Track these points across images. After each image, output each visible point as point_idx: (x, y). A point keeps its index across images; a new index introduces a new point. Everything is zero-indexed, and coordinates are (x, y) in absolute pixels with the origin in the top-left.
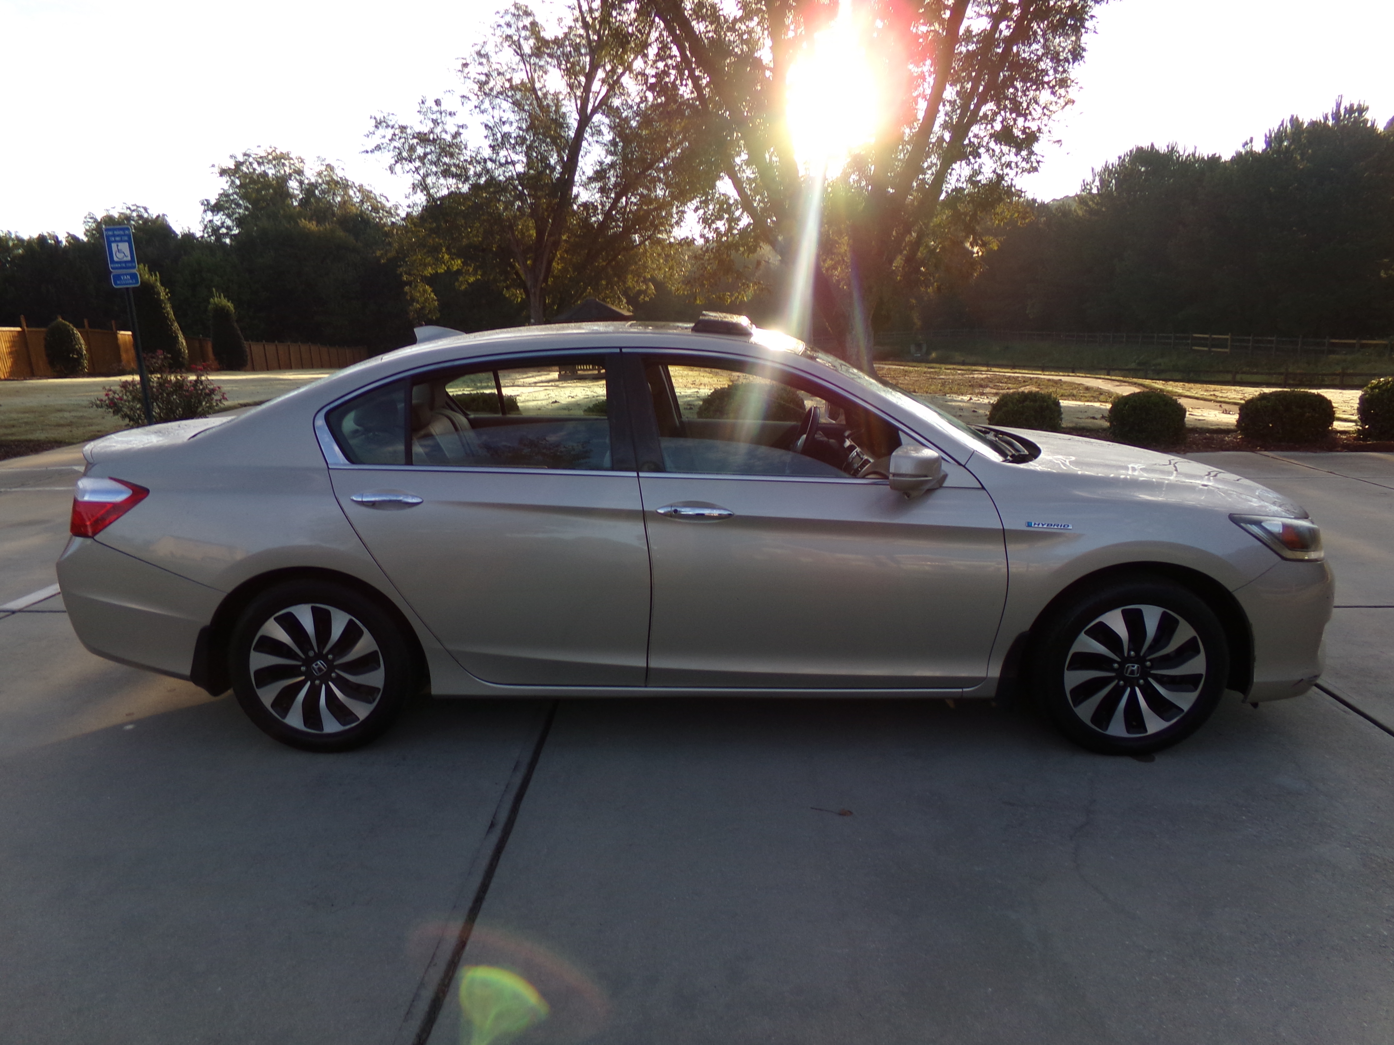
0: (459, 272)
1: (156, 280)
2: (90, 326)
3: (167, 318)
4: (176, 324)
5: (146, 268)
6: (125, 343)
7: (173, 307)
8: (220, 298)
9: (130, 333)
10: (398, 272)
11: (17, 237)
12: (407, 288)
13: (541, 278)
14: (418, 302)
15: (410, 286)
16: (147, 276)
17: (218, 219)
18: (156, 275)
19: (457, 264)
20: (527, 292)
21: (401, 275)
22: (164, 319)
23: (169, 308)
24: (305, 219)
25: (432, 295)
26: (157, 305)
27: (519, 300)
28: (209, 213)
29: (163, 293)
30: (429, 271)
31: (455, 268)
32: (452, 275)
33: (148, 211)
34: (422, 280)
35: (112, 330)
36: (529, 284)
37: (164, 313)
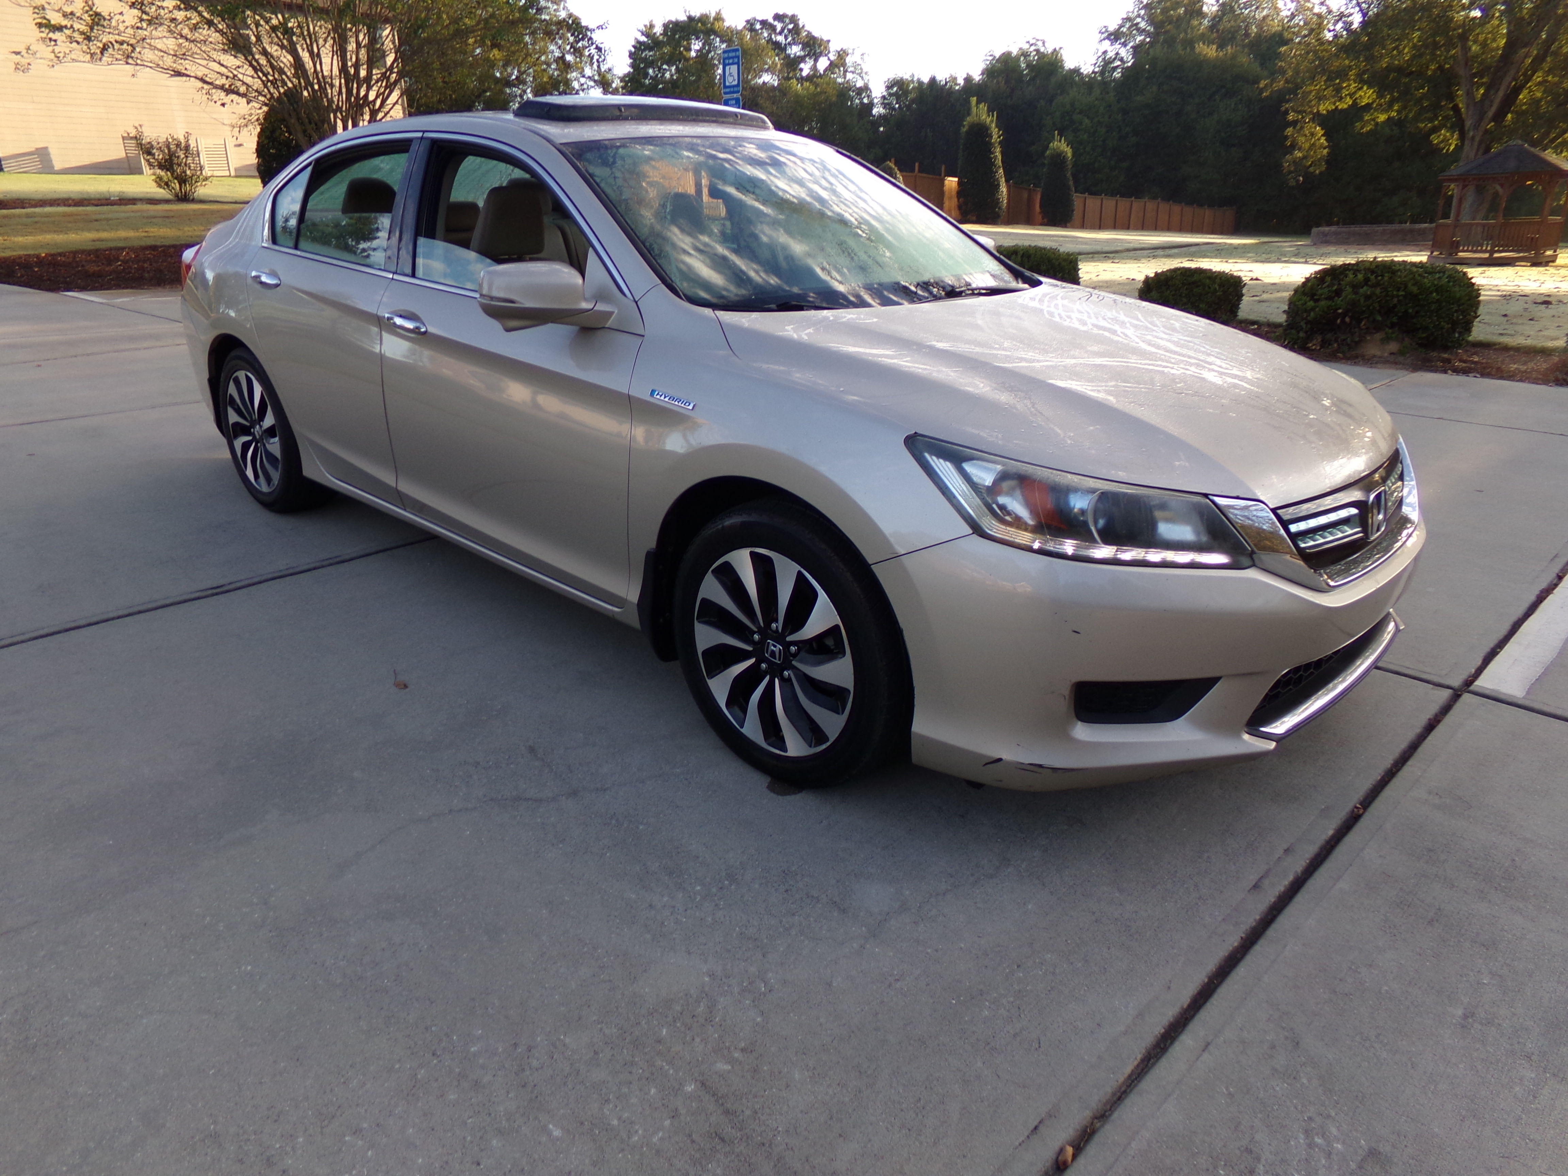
0: (1368, 106)
1: (992, 121)
2: (920, 171)
3: (993, 164)
4: (1001, 171)
5: (986, 108)
6: (951, 189)
7: (1002, 153)
8: (1060, 141)
9: (956, 179)
10: (1283, 109)
11: (919, 80)
12: (1289, 131)
13: (1490, 114)
14: (1300, 149)
15: (1294, 128)
16: (984, 117)
17: (1112, 49)
18: (993, 116)
19: (1367, 95)
20: (1462, 137)
21: (1286, 112)
22: (990, 164)
23: (998, 152)
24: (1204, 44)
25: (1323, 140)
26: (987, 148)
27: (1452, 148)
28: (1107, 42)
29: (996, 135)
30: (1324, 108)
31: (1365, 101)
32: (1357, 111)
33: (1046, 44)
34: (1312, 120)
35: (941, 175)
36: (1468, 123)
37: (992, 158)
